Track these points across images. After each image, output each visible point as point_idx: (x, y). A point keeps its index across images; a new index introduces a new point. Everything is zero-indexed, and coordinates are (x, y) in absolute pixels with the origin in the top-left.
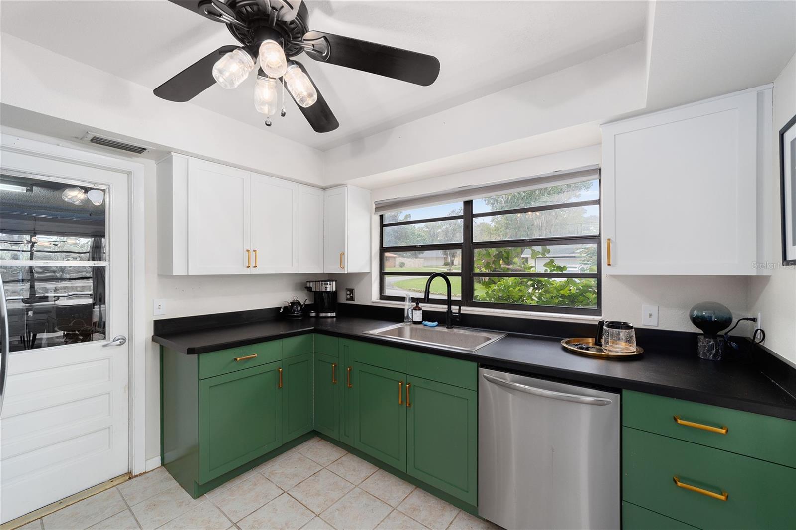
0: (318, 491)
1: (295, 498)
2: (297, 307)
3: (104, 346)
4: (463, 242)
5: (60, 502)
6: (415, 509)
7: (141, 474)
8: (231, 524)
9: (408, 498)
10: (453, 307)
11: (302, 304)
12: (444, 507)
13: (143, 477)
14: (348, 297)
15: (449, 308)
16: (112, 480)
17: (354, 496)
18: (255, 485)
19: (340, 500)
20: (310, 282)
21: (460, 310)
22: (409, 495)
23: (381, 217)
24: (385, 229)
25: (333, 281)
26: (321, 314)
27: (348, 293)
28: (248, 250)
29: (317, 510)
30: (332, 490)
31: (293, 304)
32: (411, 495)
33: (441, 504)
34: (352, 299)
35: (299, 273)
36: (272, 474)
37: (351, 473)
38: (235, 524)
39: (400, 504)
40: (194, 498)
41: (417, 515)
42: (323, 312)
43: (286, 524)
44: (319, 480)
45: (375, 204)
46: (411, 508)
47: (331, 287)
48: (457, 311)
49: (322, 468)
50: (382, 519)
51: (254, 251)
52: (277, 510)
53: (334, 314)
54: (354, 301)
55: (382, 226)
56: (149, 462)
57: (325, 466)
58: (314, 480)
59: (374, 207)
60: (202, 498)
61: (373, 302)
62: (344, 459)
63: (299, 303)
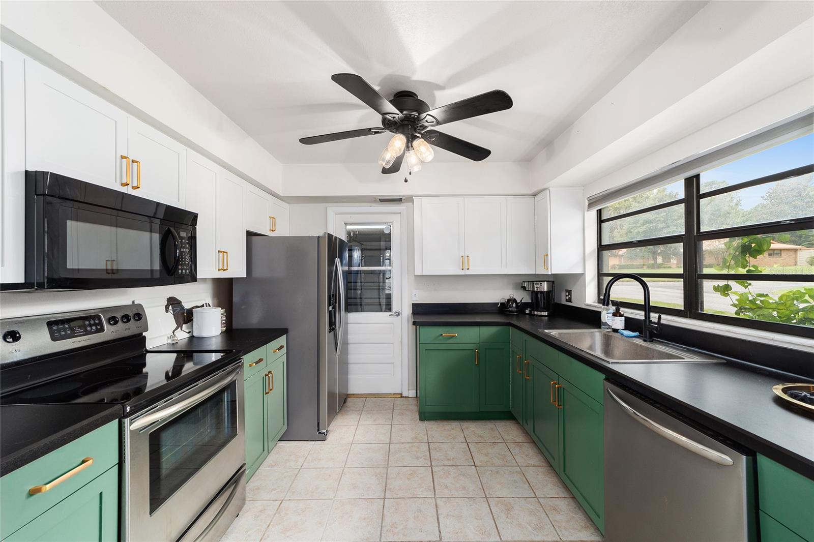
0: (488, 453)
1: (469, 449)
2: (512, 304)
3: (390, 315)
4: (684, 233)
5: (374, 394)
6: (555, 509)
7: (406, 397)
8: (427, 441)
9: (557, 499)
10: (652, 314)
11: (518, 301)
12: (588, 527)
13: (407, 399)
14: (567, 298)
15: (647, 316)
16: (394, 394)
17: (511, 470)
18: (453, 429)
19: (498, 467)
20: (525, 282)
21: (660, 318)
22: (561, 498)
23: (600, 212)
24: (604, 225)
25: (544, 281)
26: (536, 312)
27: (567, 294)
28: (462, 256)
29: (477, 463)
30: (498, 458)
31: (509, 300)
32: (562, 499)
33: (586, 523)
34: (570, 300)
35: (508, 273)
36: (467, 429)
37: (522, 456)
38: (429, 443)
39: (544, 498)
40: (420, 420)
41: (552, 514)
42: (537, 311)
43: (453, 458)
44: (494, 447)
45: (588, 200)
46: (552, 507)
47: (545, 287)
48: (656, 320)
49: (503, 441)
50: (518, 496)
51: (468, 256)
52: (454, 449)
53: (546, 314)
54: (572, 302)
55: (600, 221)
56: (410, 391)
57: (506, 441)
58: (491, 445)
59: (587, 203)
60: (423, 422)
61: (587, 305)
62: (525, 444)
63: (515, 301)
